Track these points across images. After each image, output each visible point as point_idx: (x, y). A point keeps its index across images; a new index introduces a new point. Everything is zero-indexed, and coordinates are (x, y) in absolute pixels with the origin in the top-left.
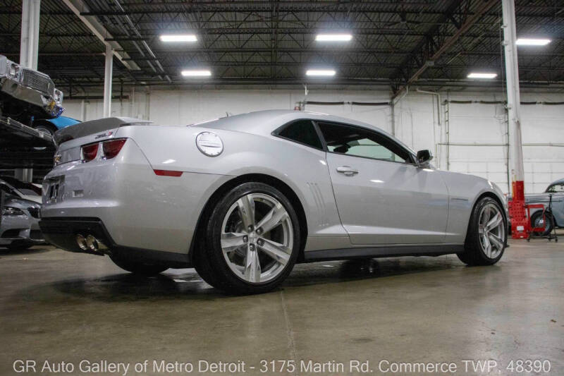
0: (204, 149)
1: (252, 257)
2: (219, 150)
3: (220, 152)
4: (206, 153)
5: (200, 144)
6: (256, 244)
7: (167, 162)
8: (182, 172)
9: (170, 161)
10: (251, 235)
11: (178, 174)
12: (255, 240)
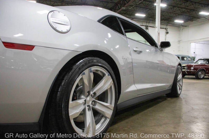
0: (55, 26)
1: (89, 116)
2: (67, 28)
3: (68, 29)
4: (57, 29)
5: (51, 20)
6: (91, 105)
7: (16, 36)
8: (35, 46)
9: (20, 35)
10: (88, 99)
11: (30, 48)
12: (91, 103)
